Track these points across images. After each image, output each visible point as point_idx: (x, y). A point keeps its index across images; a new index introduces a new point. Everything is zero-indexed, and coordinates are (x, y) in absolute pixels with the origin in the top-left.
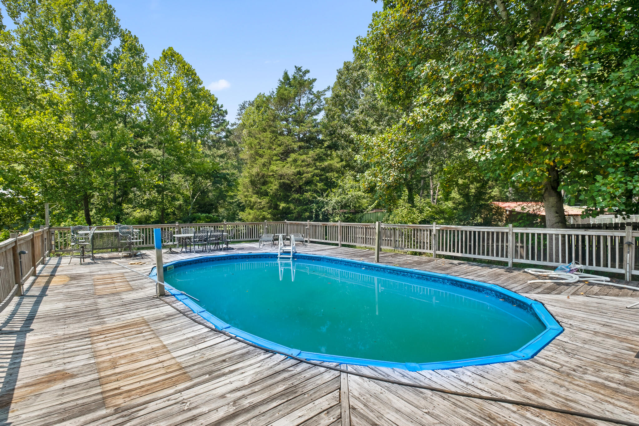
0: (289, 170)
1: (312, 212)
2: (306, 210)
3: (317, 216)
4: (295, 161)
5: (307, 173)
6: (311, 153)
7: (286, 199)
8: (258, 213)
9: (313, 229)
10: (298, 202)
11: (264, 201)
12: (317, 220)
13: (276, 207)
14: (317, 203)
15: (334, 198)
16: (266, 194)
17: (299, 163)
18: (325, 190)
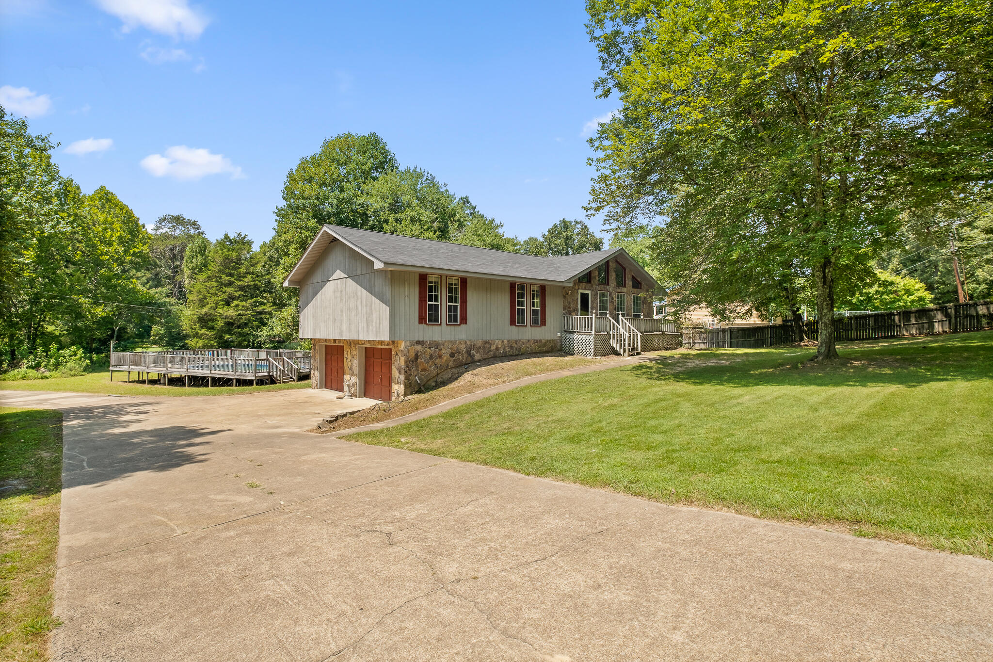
0: (231, 312)
1: (249, 341)
2: (245, 340)
3: (253, 344)
4: (237, 306)
5: (246, 315)
6: (249, 301)
7: (229, 332)
8: (206, 342)
9: (251, 353)
10: (240, 335)
11: (210, 333)
12: (253, 347)
13: (221, 337)
14: (254, 335)
15: (265, 333)
16: (213, 328)
17: (240, 308)
18: (259, 327)
